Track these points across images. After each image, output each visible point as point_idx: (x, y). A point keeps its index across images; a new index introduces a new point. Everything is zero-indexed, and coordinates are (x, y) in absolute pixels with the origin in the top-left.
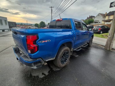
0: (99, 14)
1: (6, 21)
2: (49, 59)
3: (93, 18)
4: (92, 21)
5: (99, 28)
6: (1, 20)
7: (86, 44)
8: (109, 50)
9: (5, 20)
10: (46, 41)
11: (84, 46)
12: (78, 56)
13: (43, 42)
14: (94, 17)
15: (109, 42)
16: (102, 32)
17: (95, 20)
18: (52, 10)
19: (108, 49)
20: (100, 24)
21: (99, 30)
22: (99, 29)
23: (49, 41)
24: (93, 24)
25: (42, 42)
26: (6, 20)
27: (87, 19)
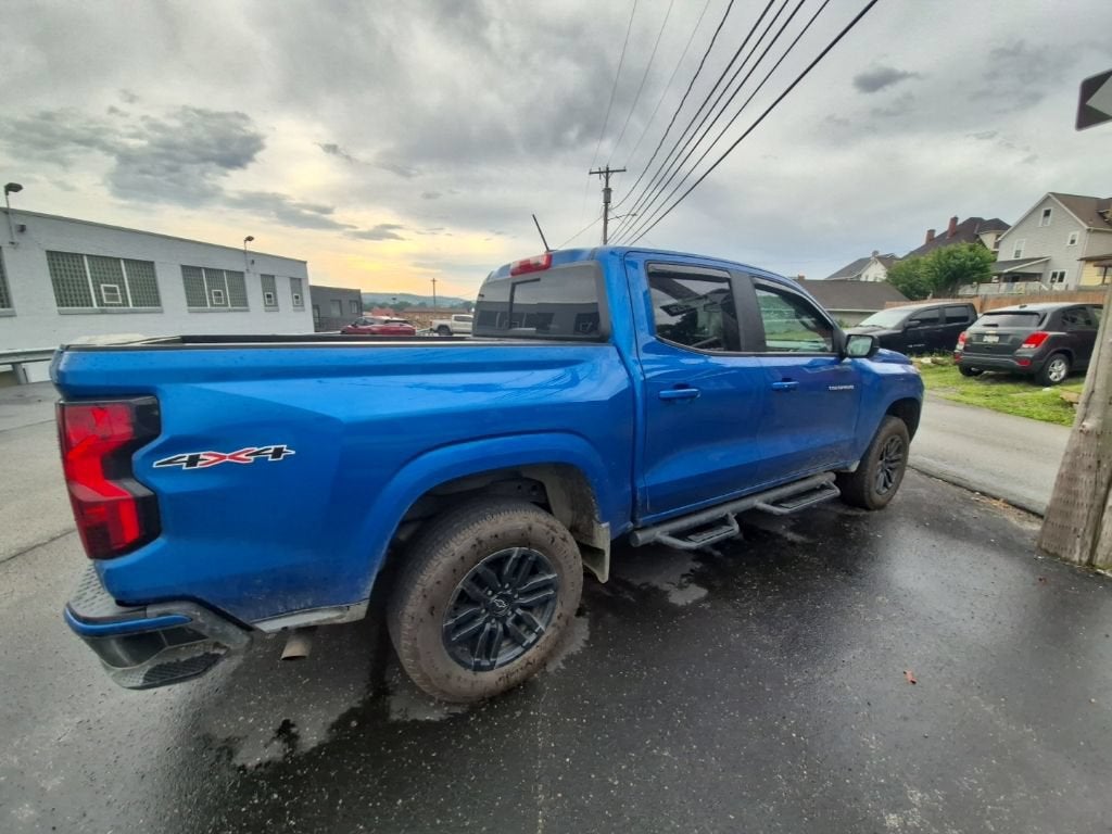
0: (1047, 199)
1: (297, 283)
2: (290, 612)
3: (989, 239)
4: (976, 268)
5: (1034, 329)
6: (273, 277)
7: (823, 487)
8: (1090, 563)
9: (292, 279)
10: (245, 456)
11: (776, 503)
12: (703, 592)
13: (208, 458)
14: (998, 226)
15: (1086, 478)
16: (1059, 370)
17: (1005, 254)
18: (608, 191)
19: (1078, 556)
20: (1058, 287)
21: (1028, 350)
22: (1035, 339)
23: (277, 453)
24: (984, 289)
25: (193, 461)
26: (300, 280)
27: (922, 251)
